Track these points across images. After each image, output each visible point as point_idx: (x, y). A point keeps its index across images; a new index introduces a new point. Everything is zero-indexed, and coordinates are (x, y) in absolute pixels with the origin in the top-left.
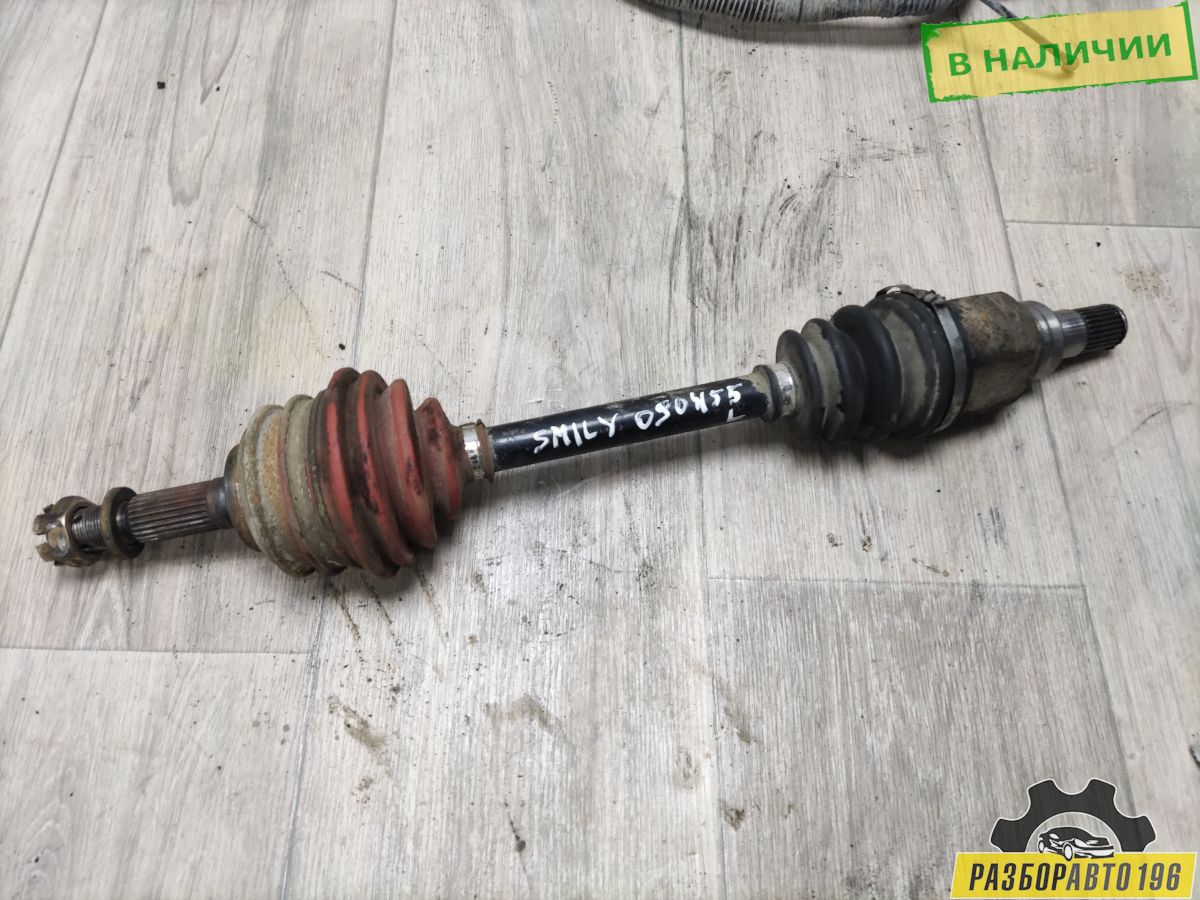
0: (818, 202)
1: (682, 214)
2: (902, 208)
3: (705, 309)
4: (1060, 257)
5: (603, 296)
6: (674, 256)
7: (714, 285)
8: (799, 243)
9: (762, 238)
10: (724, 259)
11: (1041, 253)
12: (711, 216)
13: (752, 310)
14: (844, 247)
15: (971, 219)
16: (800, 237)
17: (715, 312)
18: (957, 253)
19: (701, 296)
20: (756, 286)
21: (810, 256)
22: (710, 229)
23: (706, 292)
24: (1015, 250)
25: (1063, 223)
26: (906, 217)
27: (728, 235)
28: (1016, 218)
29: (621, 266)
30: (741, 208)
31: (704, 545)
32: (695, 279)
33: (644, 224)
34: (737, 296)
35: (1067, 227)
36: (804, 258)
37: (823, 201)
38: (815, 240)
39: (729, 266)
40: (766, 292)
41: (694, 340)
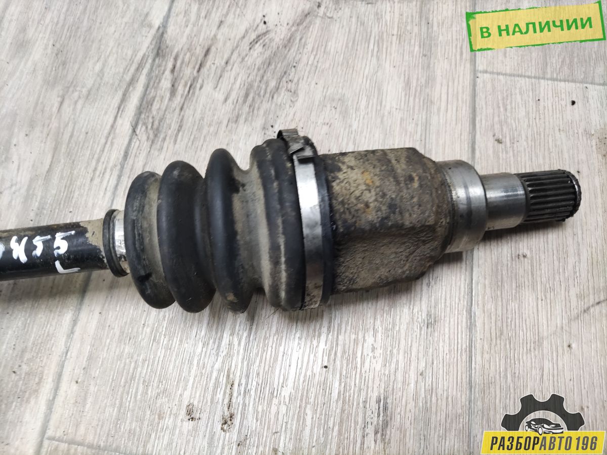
0: (290, 39)
1: (154, 43)
2: (373, 50)
3: (144, 138)
4: (528, 113)
5: (50, 118)
6: (132, 82)
7: (161, 113)
8: (258, 79)
9: (223, 70)
10: (180, 89)
11: (509, 107)
12: (180, 47)
13: (190, 144)
14: (303, 86)
15: (441, 67)
16: (261, 72)
17: (153, 142)
18: (417, 100)
19: (145, 124)
20: (202, 118)
21: (265, 93)
22: (176, 59)
23: (151, 120)
24: (480, 102)
25: (539, 78)
26: (374, 60)
27: (191, 66)
28: (489, 69)
29: (78, 89)
30: (212, 39)
31: (54, 398)
32: (145, 105)
33: (114, 51)
34: (181, 127)
35: (542, 81)
36: (259, 95)
37: (295, 38)
38: (276, 77)
39: (182, 97)
40: (210, 125)
41: (122, 167)
